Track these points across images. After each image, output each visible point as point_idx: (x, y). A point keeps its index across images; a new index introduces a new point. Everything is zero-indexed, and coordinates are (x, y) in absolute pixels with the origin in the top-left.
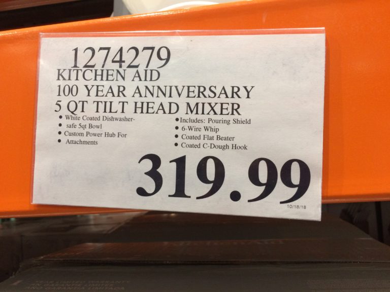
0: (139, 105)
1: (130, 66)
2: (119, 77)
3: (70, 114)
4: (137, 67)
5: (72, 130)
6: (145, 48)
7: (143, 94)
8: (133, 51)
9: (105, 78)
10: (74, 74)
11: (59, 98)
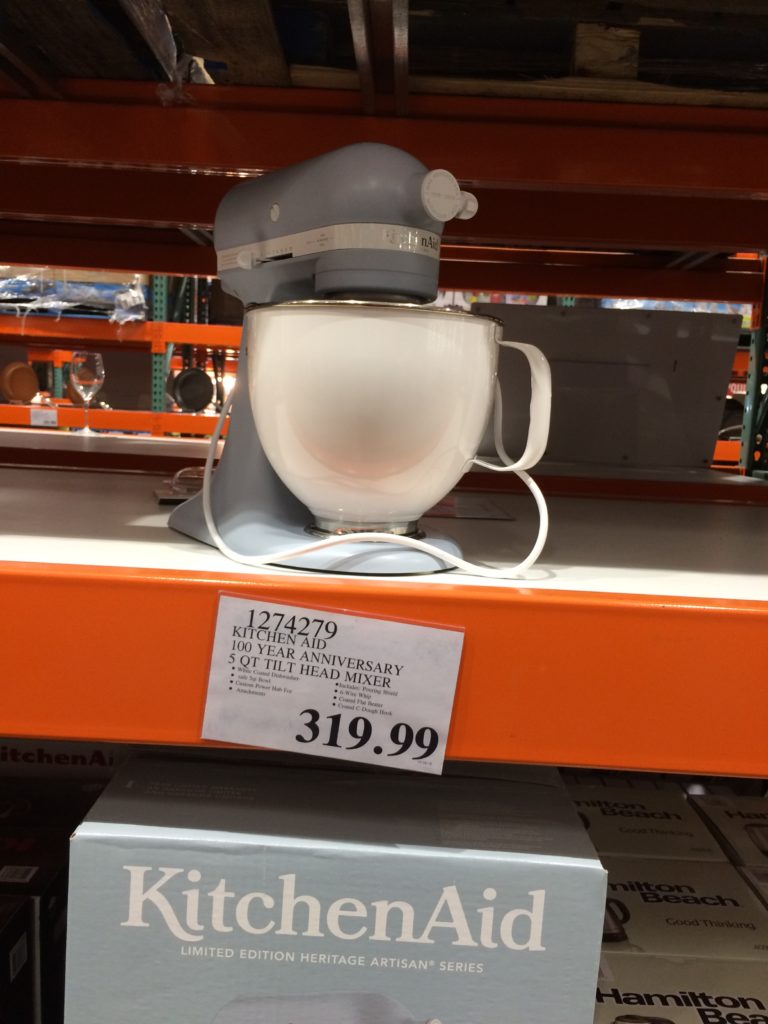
0: (305, 667)
1: (300, 633)
2: (290, 641)
3: (242, 667)
4: (306, 634)
5: (242, 681)
6: (315, 620)
7: (310, 658)
8: (305, 622)
9: (277, 640)
10: (248, 633)
11: (233, 652)
